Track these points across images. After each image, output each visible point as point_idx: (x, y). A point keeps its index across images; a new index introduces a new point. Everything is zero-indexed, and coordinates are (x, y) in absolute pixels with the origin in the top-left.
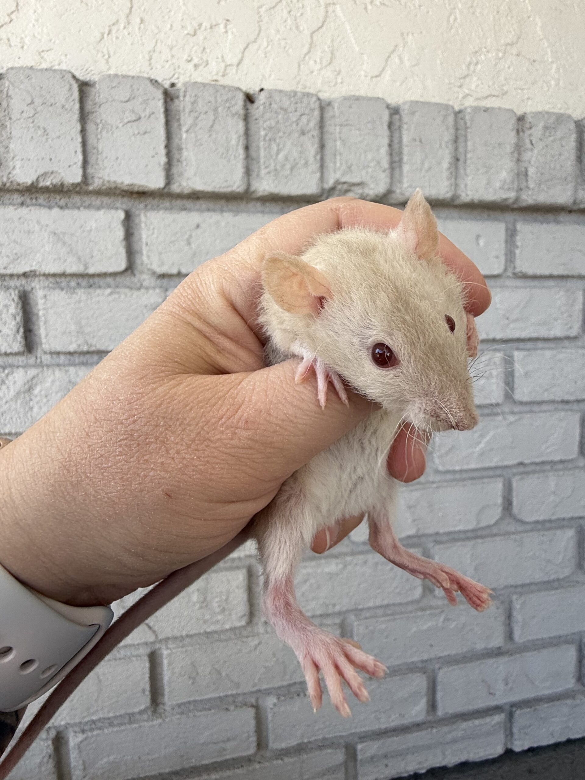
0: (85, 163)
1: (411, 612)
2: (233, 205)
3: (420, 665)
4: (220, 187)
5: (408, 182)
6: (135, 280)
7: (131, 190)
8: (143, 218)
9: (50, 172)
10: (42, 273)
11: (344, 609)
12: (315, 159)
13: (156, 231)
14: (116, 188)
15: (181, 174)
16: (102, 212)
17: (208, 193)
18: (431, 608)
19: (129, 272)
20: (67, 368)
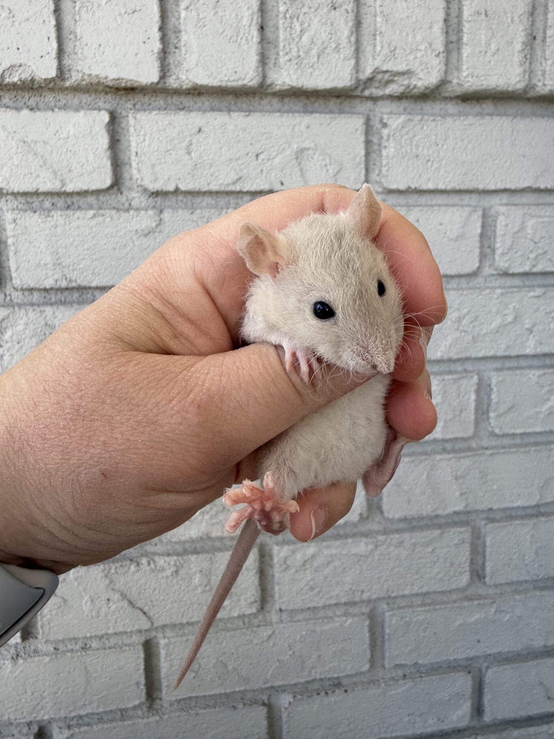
0: (61, 52)
1: (455, 602)
2: (243, 102)
3: (464, 663)
4: (229, 80)
5: (468, 69)
6: (124, 199)
7: (116, 86)
8: (132, 121)
9: (18, 65)
10: (10, 191)
11: (374, 597)
12: (350, 42)
13: (147, 138)
14: (98, 83)
15: (179, 64)
16: (82, 113)
17: (212, 87)
18: (480, 597)
19: (116, 188)
20: (42, 308)
